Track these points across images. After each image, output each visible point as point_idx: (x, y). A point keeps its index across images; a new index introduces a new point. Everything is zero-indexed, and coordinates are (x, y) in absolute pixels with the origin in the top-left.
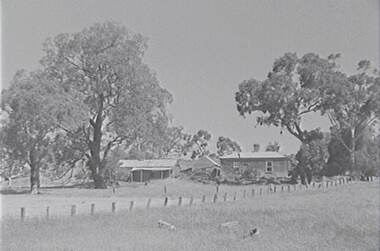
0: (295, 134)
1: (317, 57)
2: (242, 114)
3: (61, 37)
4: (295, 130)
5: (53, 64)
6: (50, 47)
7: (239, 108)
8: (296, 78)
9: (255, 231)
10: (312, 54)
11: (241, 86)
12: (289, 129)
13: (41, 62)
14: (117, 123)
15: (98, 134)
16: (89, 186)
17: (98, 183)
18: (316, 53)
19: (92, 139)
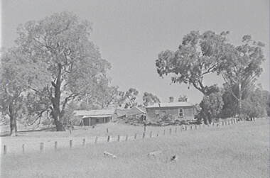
0: (199, 89)
1: (214, 33)
2: (161, 75)
3: (30, 23)
4: (199, 86)
5: (25, 43)
6: (22, 31)
7: (159, 71)
8: (199, 49)
9: (174, 157)
10: (209, 32)
11: (160, 55)
12: (195, 86)
13: (16, 41)
14: (71, 84)
15: (58, 92)
16: (52, 130)
17: (59, 127)
18: (213, 31)
19: (54, 96)
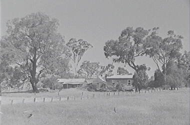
0: (132, 67)
1: (143, 29)
2: (107, 57)
3: (16, 20)
4: (132, 65)
5: (13, 33)
6: (10, 25)
7: (106, 54)
8: (132, 40)
10: (140, 28)
11: (106, 43)
12: (129, 65)
13: (7, 31)
15: (35, 67)
16: (29, 92)
17: (35, 90)
18: (142, 27)
19: (32, 69)
